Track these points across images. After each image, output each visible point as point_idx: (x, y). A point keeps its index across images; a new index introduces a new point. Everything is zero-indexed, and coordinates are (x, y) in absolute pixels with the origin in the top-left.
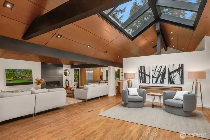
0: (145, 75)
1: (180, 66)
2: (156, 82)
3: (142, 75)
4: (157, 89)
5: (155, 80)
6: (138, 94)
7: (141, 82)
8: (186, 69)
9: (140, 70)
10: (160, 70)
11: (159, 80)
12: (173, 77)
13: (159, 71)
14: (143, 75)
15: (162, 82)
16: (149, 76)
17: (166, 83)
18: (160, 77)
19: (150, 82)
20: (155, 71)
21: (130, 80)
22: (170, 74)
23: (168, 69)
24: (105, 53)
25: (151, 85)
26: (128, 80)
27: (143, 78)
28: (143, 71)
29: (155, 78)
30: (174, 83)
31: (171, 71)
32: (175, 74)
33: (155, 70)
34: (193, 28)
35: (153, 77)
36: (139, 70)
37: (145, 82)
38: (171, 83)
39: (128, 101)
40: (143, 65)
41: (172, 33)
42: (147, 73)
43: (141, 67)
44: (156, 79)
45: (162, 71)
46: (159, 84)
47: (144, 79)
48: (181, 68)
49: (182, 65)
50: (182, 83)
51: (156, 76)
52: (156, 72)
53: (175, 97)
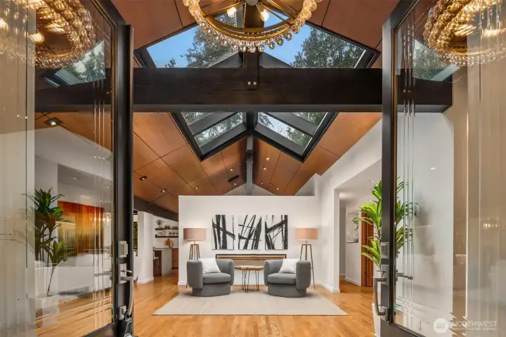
0: (225, 233)
1: (283, 219)
2: (246, 247)
3: (219, 233)
4: (249, 259)
5: (243, 242)
6: (218, 269)
7: (218, 248)
8: (292, 224)
9: (215, 223)
10: (253, 224)
11: (251, 242)
12: (272, 237)
13: (250, 226)
14: (221, 232)
15: (256, 246)
16: (233, 236)
17: (262, 249)
18: (252, 237)
19: (234, 247)
20: (243, 226)
21: (197, 243)
22: (268, 230)
23: (266, 223)
24: (141, 179)
25: (236, 252)
26: (193, 243)
27: (221, 239)
28: (221, 226)
29: (244, 238)
30: (273, 248)
31: (269, 227)
32: (276, 231)
33: (243, 224)
34: (302, 158)
35: (240, 237)
36: (213, 223)
37: (224, 247)
38: (269, 248)
39: (204, 284)
40: (221, 214)
41: (268, 159)
42: (229, 229)
43: (218, 217)
44: (245, 240)
45: (255, 226)
46: (249, 251)
47: (223, 241)
48: (284, 222)
49: (286, 217)
50: (286, 247)
51: (246, 235)
52: (245, 228)
53: (282, 269)
